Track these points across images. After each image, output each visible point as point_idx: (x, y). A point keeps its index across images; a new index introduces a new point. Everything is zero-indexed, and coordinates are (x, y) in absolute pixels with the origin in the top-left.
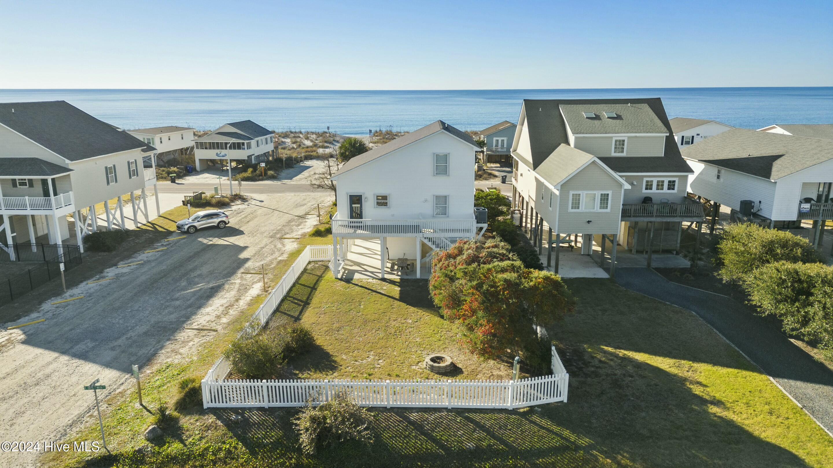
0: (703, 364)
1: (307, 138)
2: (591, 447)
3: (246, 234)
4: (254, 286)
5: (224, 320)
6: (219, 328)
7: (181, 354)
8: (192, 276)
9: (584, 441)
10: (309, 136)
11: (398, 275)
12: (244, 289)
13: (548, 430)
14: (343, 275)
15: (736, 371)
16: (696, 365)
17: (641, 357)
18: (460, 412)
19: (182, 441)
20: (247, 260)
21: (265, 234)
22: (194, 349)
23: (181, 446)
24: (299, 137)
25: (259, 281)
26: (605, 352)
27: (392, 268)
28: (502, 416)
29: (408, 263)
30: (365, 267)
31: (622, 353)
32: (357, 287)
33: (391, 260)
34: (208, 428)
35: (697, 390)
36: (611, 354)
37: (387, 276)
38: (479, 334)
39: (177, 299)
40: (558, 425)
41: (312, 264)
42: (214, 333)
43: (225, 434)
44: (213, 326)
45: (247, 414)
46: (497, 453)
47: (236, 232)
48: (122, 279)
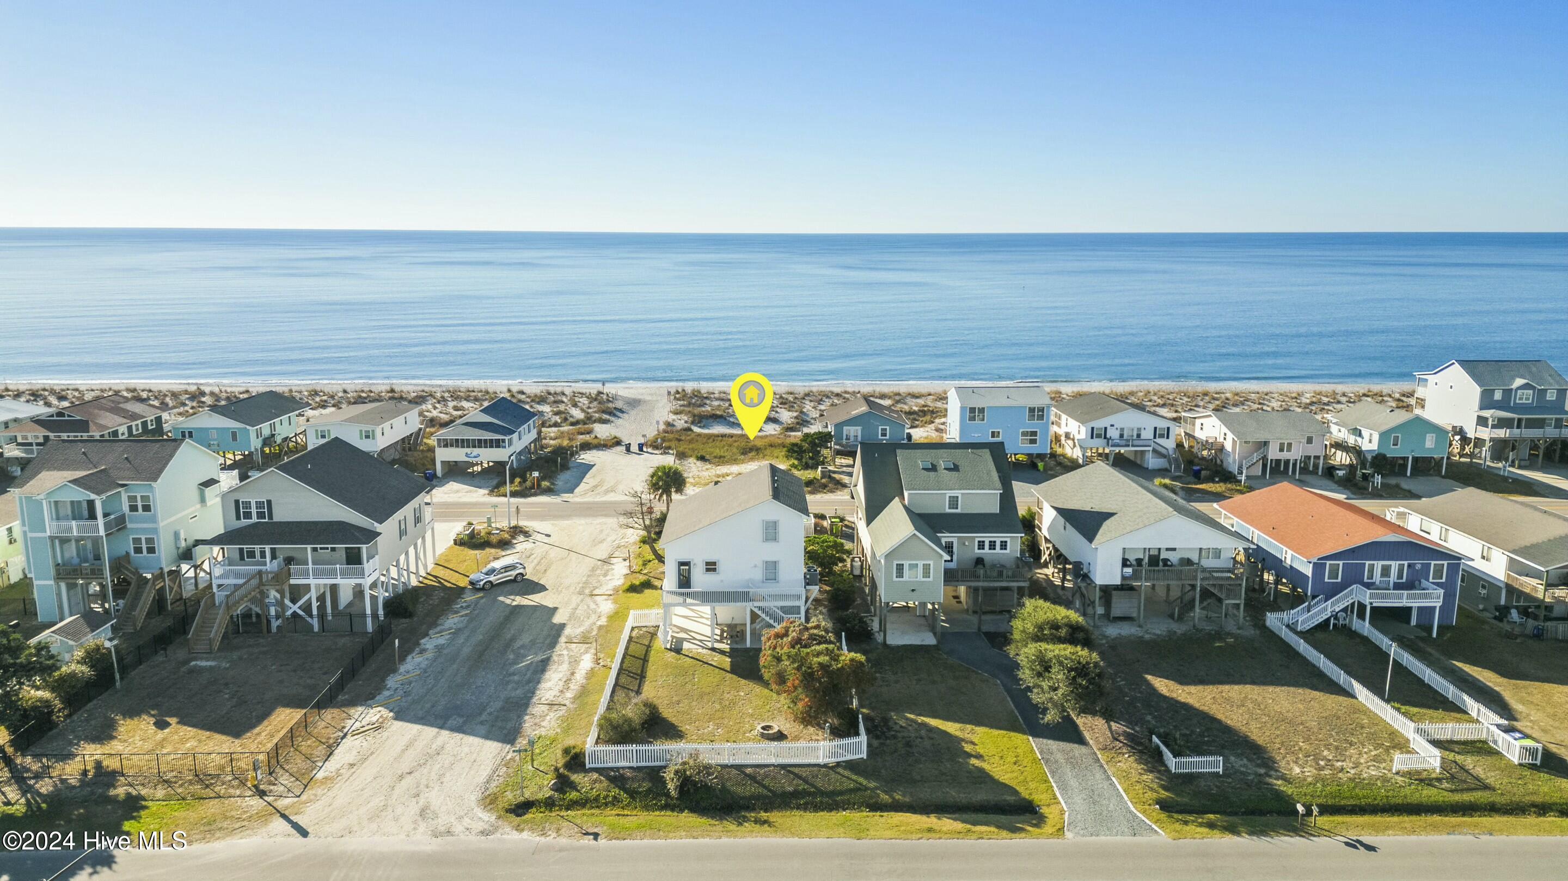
0: (981, 728)
1: (575, 405)
2: (877, 788)
3: (550, 589)
4: (583, 657)
5: (569, 695)
6: (567, 702)
7: (543, 727)
8: (515, 647)
9: (872, 784)
10: (577, 399)
11: (727, 644)
12: (575, 662)
13: (848, 778)
14: (671, 645)
15: (1005, 732)
16: (977, 729)
17: (934, 722)
18: (783, 766)
19: (578, 791)
20: (563, 626)
21: (572, 589)
22: (553, 723)
23: (578, 794)
24: (563, 402)
25: (586, 652)
26: (907, 719)
27: (721, 635)
28: (815, 769)
29: (738, 630)
30: (692, 634)
31: (921, 719)
32: (688, 659)
33: (720, 625)
34: (595, 781)
35: (968, 748)
36: (912, 720)
37: (717, 645)
38: (800, 705)
39: (514, 674)
40: (856, 774)
41: (636, 631)
42: (565, 708)
43: (608, 786)
44: (560, 700)
45: (621, 772)
46: (809, 794)
47: (537, 588)
48: (445, 652)
